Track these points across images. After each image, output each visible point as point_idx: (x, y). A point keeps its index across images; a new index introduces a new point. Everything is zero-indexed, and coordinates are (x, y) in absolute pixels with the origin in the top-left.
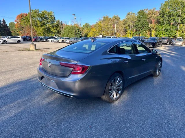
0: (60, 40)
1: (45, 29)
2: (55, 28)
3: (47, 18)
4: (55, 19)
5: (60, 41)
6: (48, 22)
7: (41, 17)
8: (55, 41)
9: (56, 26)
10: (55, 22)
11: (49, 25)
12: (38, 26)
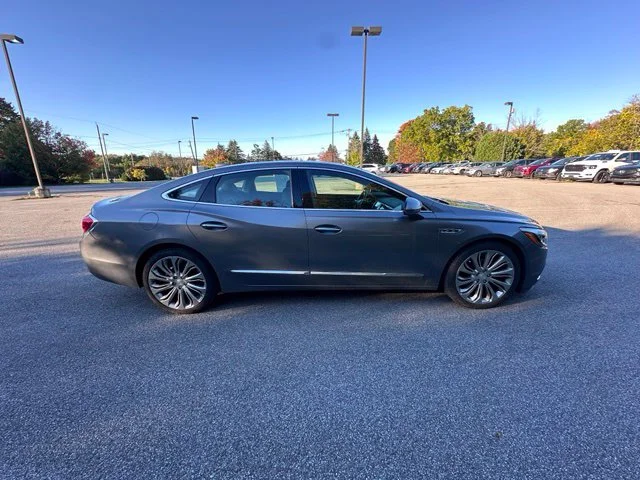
0: (457, 170)
1: (443, 147)
2: (469, 142)
3: (454, 123)
4: (473, 122)
5: (455, 172)
6: (454, 131)
7: (441, 123)
8: (447, 171)
9: (471, 137)
10: (472, 129)
11: (456, 137)
12: (430, 143)
